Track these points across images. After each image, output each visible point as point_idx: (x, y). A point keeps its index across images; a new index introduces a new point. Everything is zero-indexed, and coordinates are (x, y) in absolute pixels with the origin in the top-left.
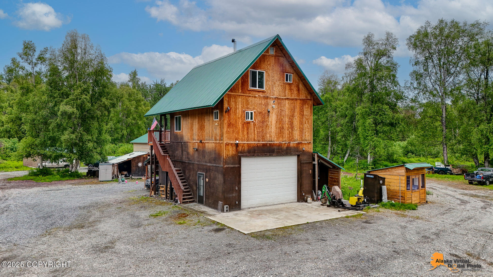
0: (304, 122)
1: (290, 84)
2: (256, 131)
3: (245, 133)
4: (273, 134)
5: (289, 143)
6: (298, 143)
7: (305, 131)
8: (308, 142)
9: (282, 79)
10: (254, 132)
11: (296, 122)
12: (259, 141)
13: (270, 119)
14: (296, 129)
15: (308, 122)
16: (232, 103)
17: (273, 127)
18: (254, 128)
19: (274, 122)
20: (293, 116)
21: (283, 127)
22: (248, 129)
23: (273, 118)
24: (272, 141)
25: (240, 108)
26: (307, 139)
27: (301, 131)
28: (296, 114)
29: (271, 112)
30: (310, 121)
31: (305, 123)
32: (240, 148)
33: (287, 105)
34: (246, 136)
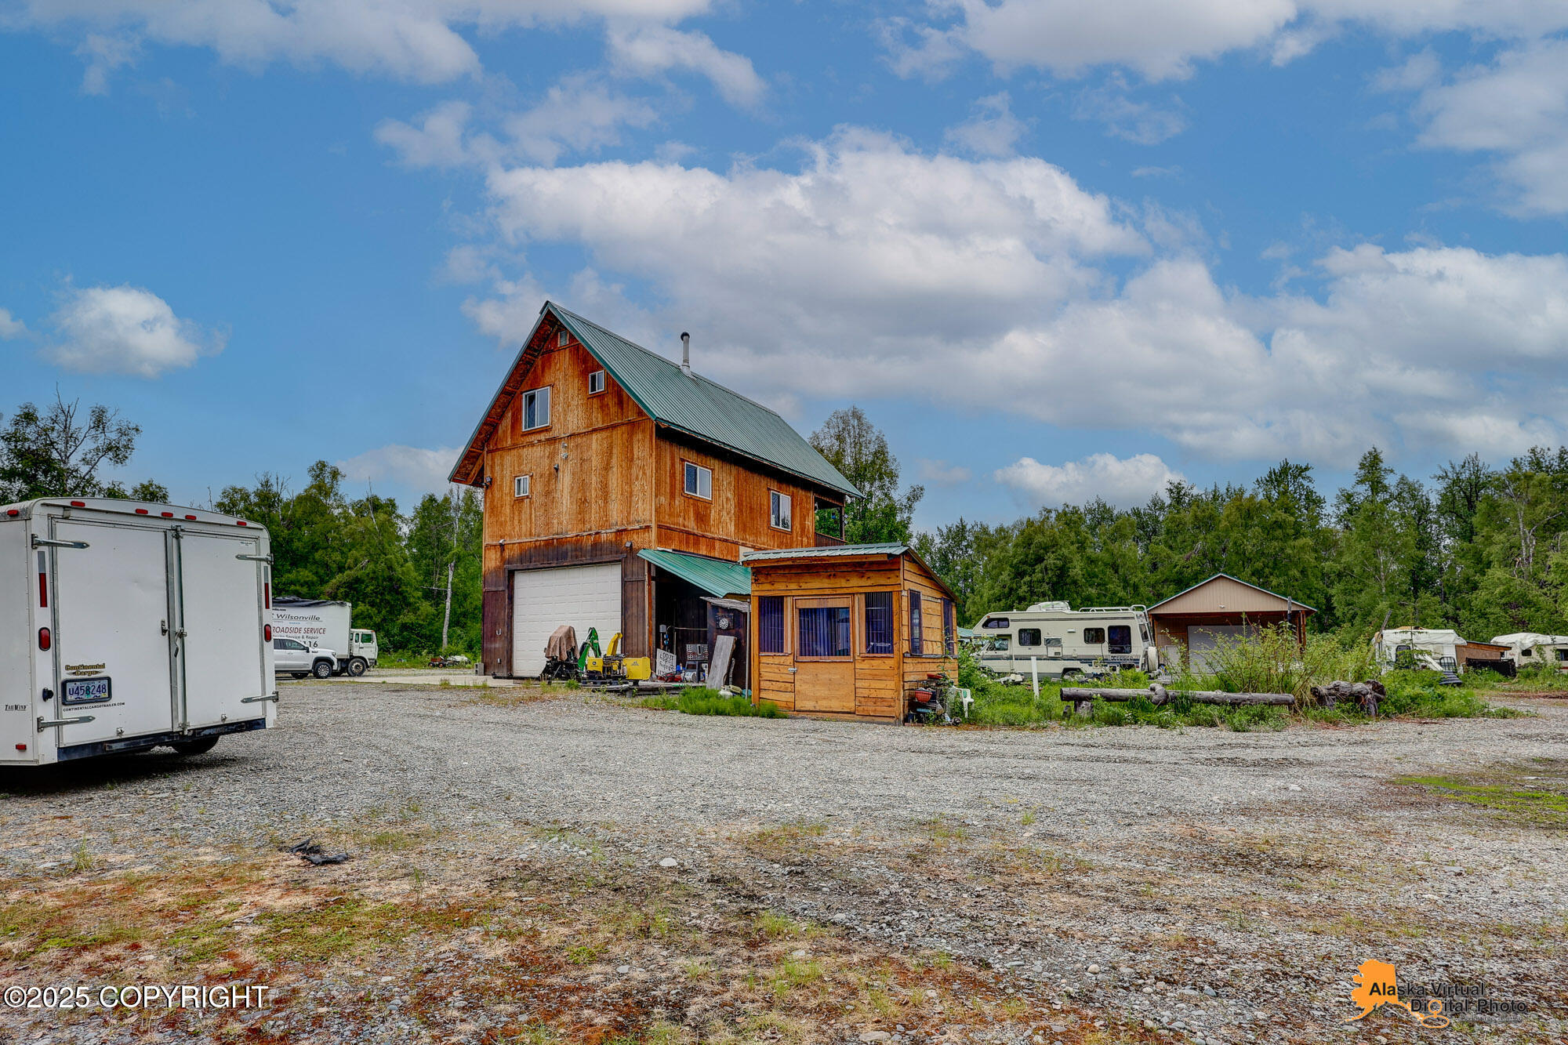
0: (634, 477)
1: (601, 396)
2: (533, 516)
3: (516, 522)
4: (565, 519)
5: (596, 533)
6: (618, 531)
7: (635, 499)
8: (643, 525)
9: (584, 389)
10: (531, 518)
11: (615, 480)
12: (539, 536)
13: (560, 486)
14: (613, 497)
15: (644, 473)
16: (497, 468)
17: (564, 502)
18: (531, 508)
19: (566, 491)
20: (607, 468)
21: (585, 500)
22: (519, 514)
23: (566, 480)
24: (562, 533)
25: (509, 473)
26: (641, 517)
27: (628, 498)
28: (614, 461)
29: (561, 468)
30: (648, 472)
31: (637, 479)
32: (507, 554)
33: (594, 446)
34: (517, 529)
